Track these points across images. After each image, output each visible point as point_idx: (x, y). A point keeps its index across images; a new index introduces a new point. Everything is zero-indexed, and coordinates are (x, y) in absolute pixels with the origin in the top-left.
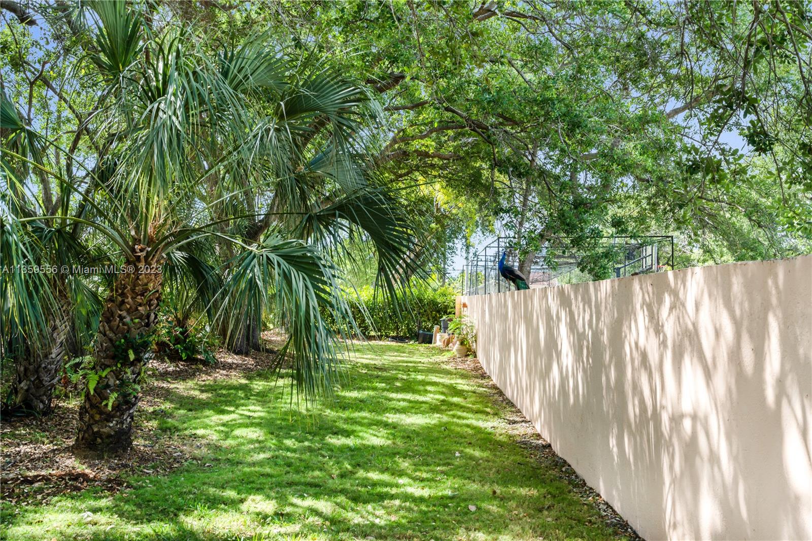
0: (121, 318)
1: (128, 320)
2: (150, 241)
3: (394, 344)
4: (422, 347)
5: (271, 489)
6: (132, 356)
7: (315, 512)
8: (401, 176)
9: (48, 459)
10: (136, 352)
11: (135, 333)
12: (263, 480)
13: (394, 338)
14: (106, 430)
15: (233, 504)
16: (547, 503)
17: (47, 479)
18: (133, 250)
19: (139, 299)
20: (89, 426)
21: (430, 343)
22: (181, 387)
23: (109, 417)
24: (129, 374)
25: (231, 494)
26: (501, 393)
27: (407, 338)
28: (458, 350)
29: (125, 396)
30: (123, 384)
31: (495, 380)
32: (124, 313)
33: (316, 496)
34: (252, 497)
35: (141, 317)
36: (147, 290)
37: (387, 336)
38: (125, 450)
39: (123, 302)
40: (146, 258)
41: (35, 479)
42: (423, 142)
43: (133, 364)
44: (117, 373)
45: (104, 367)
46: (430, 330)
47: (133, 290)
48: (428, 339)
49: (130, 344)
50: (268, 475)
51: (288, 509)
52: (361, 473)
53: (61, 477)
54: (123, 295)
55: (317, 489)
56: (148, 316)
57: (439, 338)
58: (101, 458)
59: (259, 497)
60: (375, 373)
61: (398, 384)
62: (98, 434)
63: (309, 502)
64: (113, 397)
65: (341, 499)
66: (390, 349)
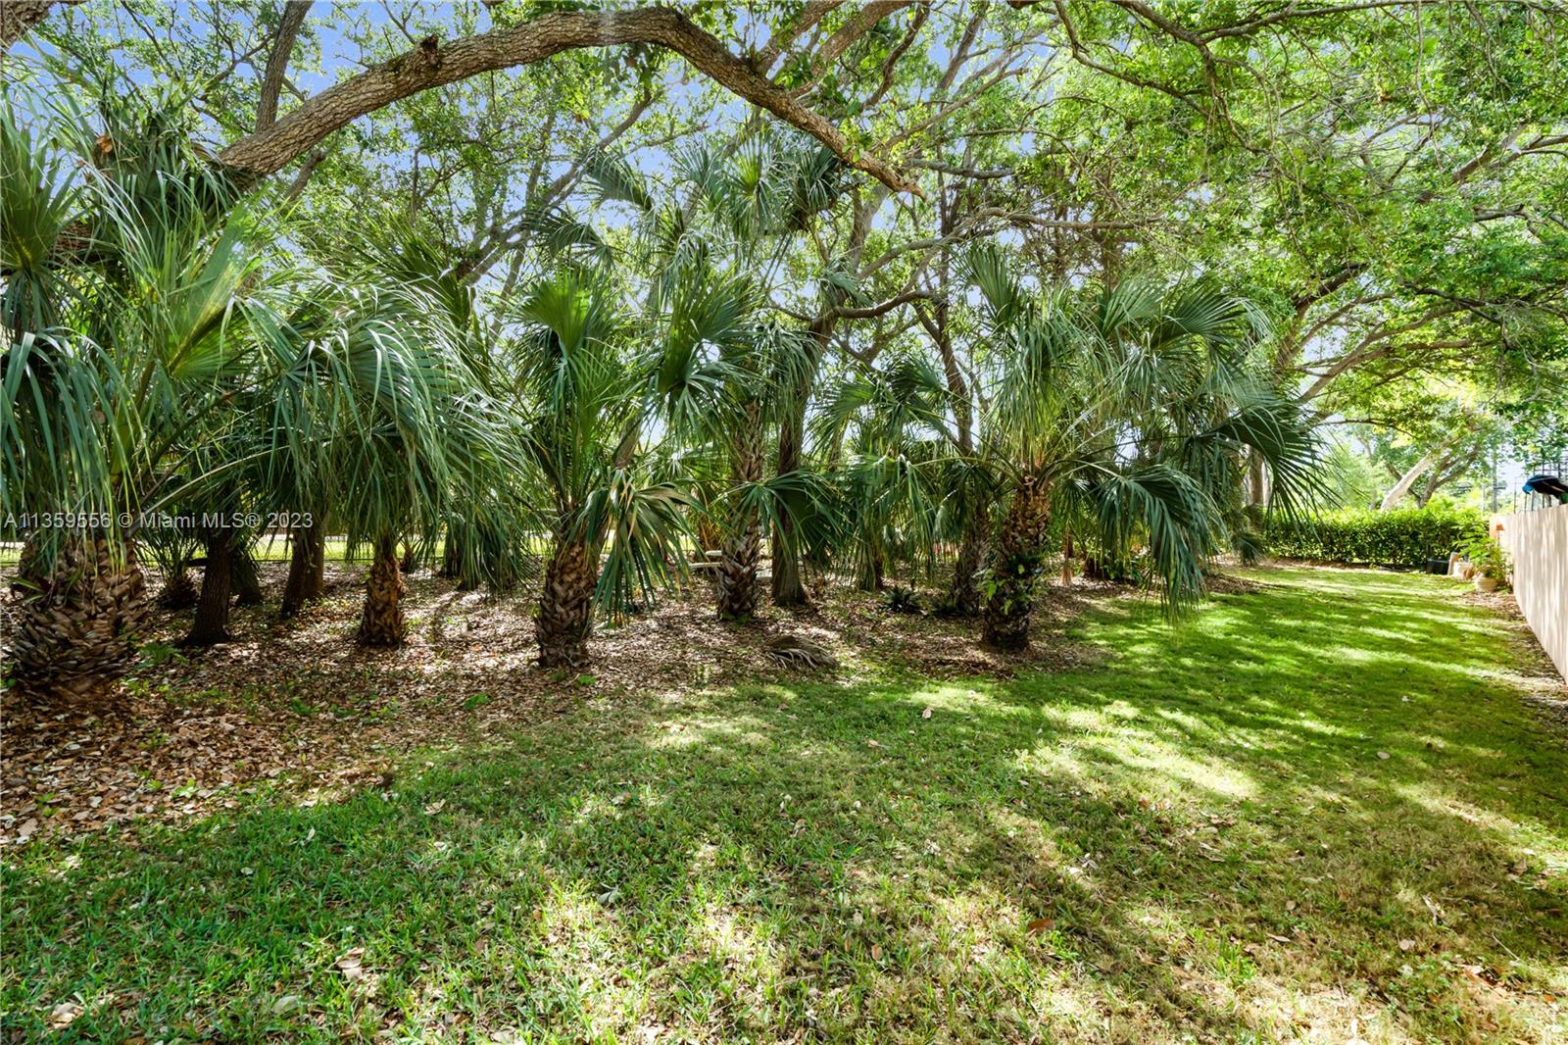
0: (1014, 538)
1: (1019, 539)
2: (1037, 473)
3: (1387, 573)
4: (1429, 579)
5: (1143, 699)
6: (1021, 570)
7: (1179, 726)
8: (1391, 377)
9: (959, 648)
10: (1027, 567)
11: (1026, 552)
12: (1138, 689)
13: (1388, 567)
14: (1003, 630)
15: (1098, 704)
16: (1514, 770)
17: (956, 664)
18: (1024, 481)
19: (1028, 522)
20: (991, 626)
21: (1445, 573)
22: (1101, 604)
23: (1007, 620)
24: (1021, 585)
25: (1102, 697)
26: (1533, 639)
27: (1409, 567)
28: (1481, 583)
29: (1020, 603)
30: (1018, 593)
31: (1530, 623)
32: (1016, 534)
33: (1187, 712)
34: (1117, 702)
35: (1031, 538)
36: (1035, 514)
37: (1378, 564)
38: (1021, 649)
39: (1015, 525)
40: (1034, 487)
41: (948, 662)
42: (1415, 332)
43: (1025, 576)
44: (1012, 585)
45: (1001, 578)
46: (1446, 558)
47: (1023, 515)
48: (1441, 568)
49: (1021, 560)
50: (1147, 687)
51: (1149, 718)
52: (1255, 699)
53: (966, 663)
54: (1015, 519)
55: (1193, 706)
56: (1037, 537)
57: (1457, 569)
58: (1000, 652)
59: (1124, 703)
60: (1338, 603)
61: (1365, 617)
62: (998, 633)
63: (1178, 716)
64: (1008, 603)
65: (1214, 718)
66: (1376, 578)
